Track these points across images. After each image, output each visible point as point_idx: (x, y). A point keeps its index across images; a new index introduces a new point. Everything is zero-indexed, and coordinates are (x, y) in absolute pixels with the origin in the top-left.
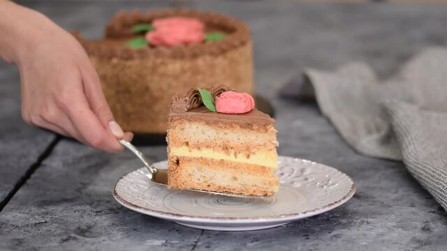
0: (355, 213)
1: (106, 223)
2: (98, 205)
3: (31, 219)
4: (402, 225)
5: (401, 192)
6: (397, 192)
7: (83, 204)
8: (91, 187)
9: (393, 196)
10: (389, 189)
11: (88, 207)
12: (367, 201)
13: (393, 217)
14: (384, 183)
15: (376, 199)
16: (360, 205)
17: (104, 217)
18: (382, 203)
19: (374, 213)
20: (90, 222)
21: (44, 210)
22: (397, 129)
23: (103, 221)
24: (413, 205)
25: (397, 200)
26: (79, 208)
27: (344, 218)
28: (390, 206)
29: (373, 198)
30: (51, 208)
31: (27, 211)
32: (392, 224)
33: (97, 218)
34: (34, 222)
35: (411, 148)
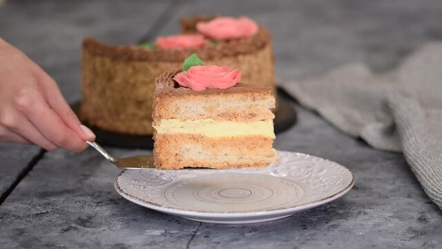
0: (353, 204)
1: (107, 213)
2: (99, 196)
3: (33, 210)
4: (399, 216)
5: (398, 183)
6: (394, 183)
7: (84, 195)
8: (92, 179)
9: (390, 188)
10: (386, 180)
11: (89, 198)
12: (364, 192)
13: (389, 207)
14: (382, 175)
15: (373, 190)
16: (358, 196)
17: (104, 208)
18: (380, 194)
19: (371, 204)
20: (91, 212)
21: (45, 201)
22: (398, 121)
23: (105, 211)
24: (409, 196)
25: (394, 191)
26: (80, 198)
27: (341, 209)
28: (387, 197)
29: (371, 189)
30: (53, 199)
31: (29, 202)
32: (389, 214)
33: (98, 208)
34: (36, 212)
35: (412, 140)
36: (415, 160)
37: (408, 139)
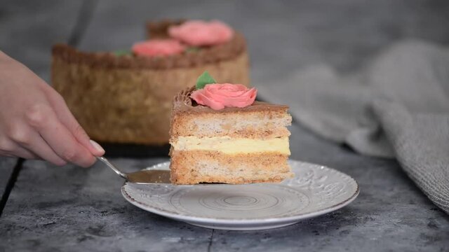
0: (357, 210)
1: (116, 222)
2: (101, 206)
3: (38, 221)
4: (407, 221)
5: (396, 190)
6: (392, 190)
7: (85, 205)
8: (85, 189)
9: (390, 194)
11: (91, 207)
12: (365, 199)
13: (395, 213)
14: (377, 181)
15: (374, 197)
16: (359, 203)
17: (111, 217)
18: (381, 200)
19: (376, 210)
20: (99, 222)
21: (47, 212)
23: (112, 221)
24: (412, 203)
25: (394, 197)
26: (82, 208)
27: (347, 215)
28: (390, 204)
29: (370, 195)
30: (54, 210)
31: (30, 213)
32: (397, 220)
33: (105, 218)
34: (42, 223)
36: (412, 166)
37: (401, 145)
